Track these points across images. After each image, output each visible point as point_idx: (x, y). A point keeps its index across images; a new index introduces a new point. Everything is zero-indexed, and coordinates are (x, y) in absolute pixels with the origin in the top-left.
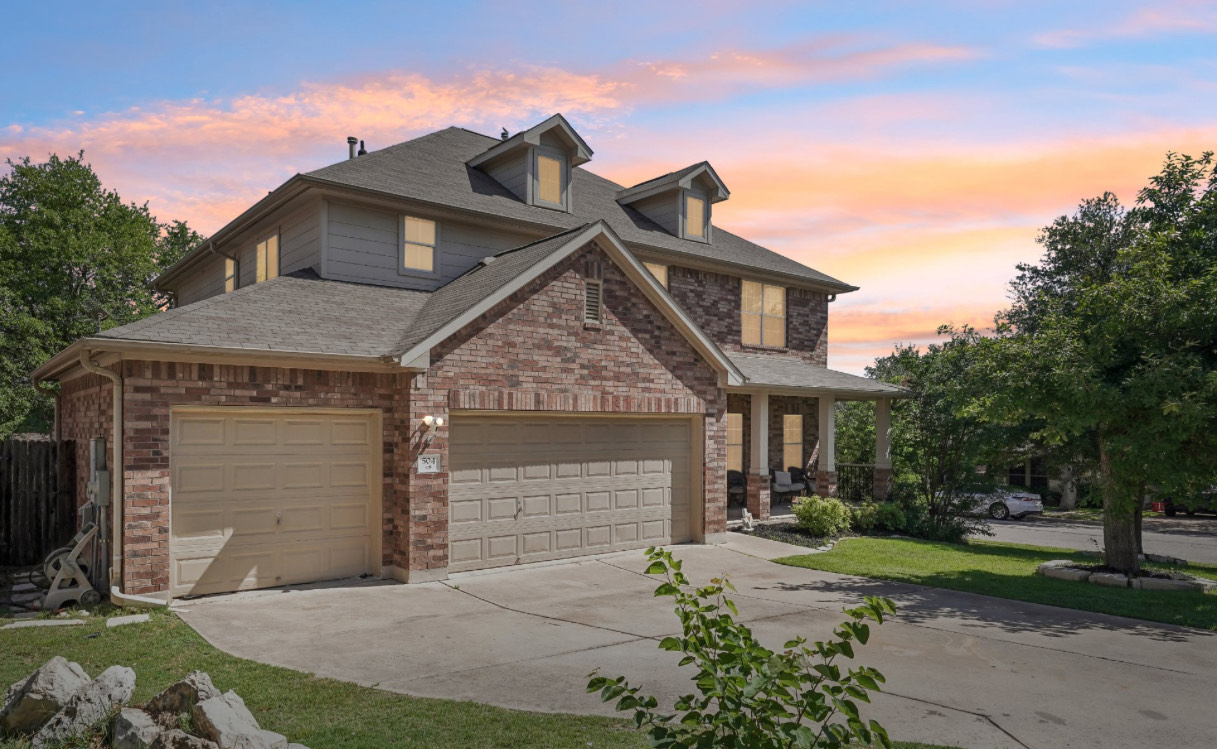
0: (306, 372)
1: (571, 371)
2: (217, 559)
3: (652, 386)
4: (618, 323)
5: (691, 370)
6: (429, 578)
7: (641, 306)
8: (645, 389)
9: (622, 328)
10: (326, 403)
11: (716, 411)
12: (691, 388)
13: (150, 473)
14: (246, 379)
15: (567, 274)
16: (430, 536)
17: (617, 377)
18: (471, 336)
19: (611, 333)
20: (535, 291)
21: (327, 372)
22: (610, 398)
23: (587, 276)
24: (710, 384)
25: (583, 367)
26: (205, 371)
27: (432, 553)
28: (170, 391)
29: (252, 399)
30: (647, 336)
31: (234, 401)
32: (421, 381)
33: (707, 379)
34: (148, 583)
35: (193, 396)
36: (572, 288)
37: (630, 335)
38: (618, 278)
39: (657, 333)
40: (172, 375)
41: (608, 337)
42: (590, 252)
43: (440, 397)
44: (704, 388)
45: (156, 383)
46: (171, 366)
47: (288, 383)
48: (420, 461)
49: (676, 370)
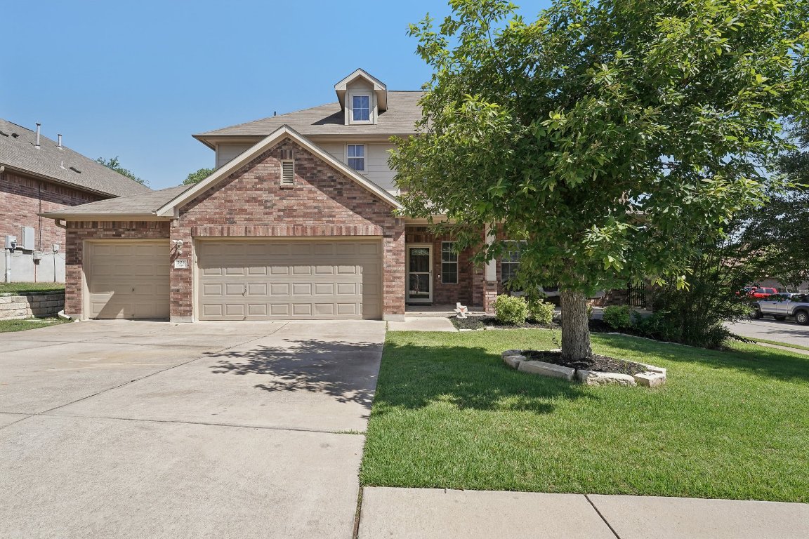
0: (137, 223)
1: (271, 213)
2: (107, 304)
3: (334, 219)
4: (307, 183)
5: (369, 208)
6: (182, 320)
7: (325, 172)
8: (328, 222)
9: (310, 186)
10: (146, 237)
11: (394, 234)
12: (369, 219)
13: (74, 266)
14: (111, 227)
15: (269, 159)
16: (181, 300)
17: (305, 215)
18: (205, 199)
19: (302, 189)
20: (246, 171)
21: (146, 222)
22: (300, 228)
23: (282, 159)
24: (388, 216)
25: (280, 210)
26: (95, 224)
27: (182, 308)
28: (81, 233)
29: (114, 235)
30: (331, 189)
31: (106, 237)
32: (175, 223)
33: (384, 213)
34: (74, 310)
35: (91, 235)
36: (273, 167)
37: (316, 190)
38: (306, 156)
39: (339, 186)
40: (82, 227)
41: (298, 192)
42: (285, 144)
43: (188, 231)
44: (382, 219)
45: (76, 230)
46: (82, 223)
47: (128, 228)
48: (176, 262)
49: (356, 209)
